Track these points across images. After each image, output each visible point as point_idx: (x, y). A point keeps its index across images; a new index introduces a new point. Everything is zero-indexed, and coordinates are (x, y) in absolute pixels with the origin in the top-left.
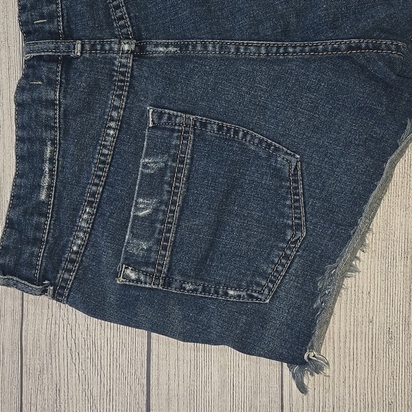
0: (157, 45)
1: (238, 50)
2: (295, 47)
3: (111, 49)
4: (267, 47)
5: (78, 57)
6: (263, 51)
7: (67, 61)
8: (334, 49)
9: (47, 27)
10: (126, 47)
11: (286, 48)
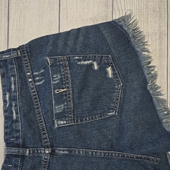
0: (60, 150)
1: (92, 154)
2: (115, 154)
3: (41, 152)
4: (104, 153)
5: (27, 156)
6: (103, 154)
7: (23, 157)
9: (15, 142)
10: (47, 152)
11: (112, 154)
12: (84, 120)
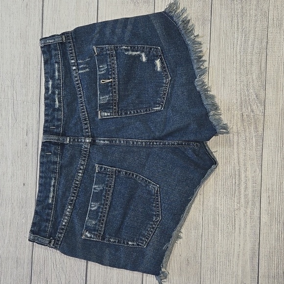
0: (100, 140)
1: (133, 143)
2: (157, 142)
3: (81, 141)
4: (145, 142)
5: (68, 144)
6: (144, 144)
7: (63, 145)
8: (172, 144)
9: (55, 130)
10: (88, 141)
11: (153, 143)
12: (129, 113)
